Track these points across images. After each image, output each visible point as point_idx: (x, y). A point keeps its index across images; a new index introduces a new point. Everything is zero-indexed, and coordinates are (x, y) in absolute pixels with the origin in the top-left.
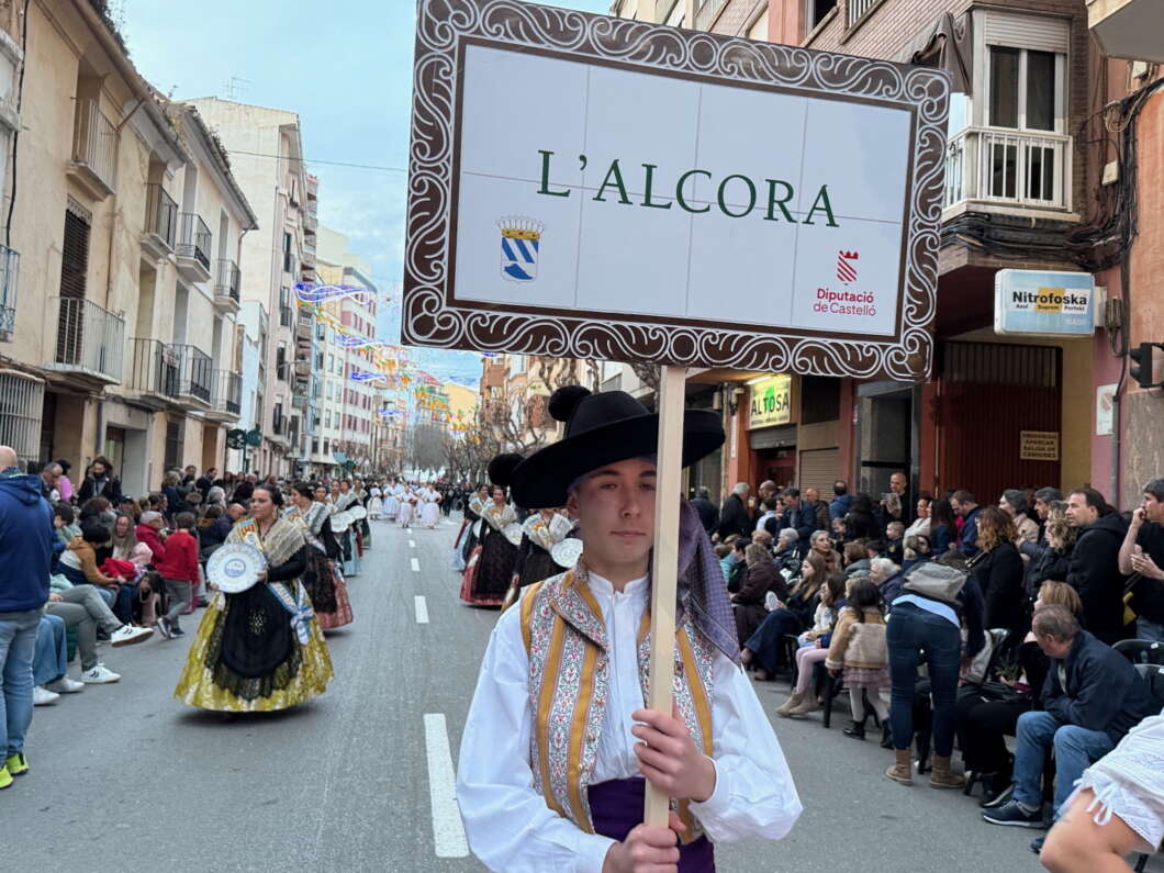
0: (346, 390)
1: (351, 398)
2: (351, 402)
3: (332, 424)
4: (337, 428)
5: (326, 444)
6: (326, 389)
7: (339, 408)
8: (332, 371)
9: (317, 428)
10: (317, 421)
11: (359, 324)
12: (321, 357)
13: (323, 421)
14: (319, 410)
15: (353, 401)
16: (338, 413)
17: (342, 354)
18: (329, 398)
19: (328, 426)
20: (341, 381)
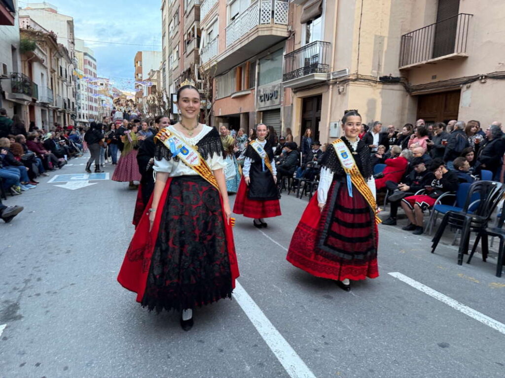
0: (88, 97)
1: (91, 99)
2: (90, 101)
3: (85, 108)
4: (87, 110)
5: (84, 115)
6: (82, 97)
7: (87, 103)
8: (83, 90)
9: (80, 110)
10: (80, 108)
11: (91, 73)
12: (79, 85)
13: (82, 108)
14: (80, 104)
15: (91, 101)
16: (86, 105)
17: (86, 84)
18: (83, 100)
19: (84, 109)
20: (86, 93)
